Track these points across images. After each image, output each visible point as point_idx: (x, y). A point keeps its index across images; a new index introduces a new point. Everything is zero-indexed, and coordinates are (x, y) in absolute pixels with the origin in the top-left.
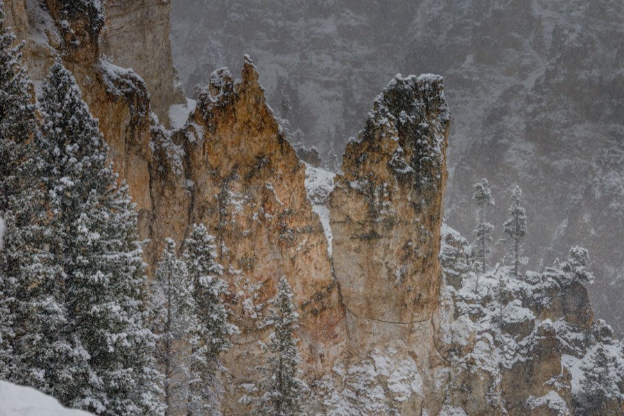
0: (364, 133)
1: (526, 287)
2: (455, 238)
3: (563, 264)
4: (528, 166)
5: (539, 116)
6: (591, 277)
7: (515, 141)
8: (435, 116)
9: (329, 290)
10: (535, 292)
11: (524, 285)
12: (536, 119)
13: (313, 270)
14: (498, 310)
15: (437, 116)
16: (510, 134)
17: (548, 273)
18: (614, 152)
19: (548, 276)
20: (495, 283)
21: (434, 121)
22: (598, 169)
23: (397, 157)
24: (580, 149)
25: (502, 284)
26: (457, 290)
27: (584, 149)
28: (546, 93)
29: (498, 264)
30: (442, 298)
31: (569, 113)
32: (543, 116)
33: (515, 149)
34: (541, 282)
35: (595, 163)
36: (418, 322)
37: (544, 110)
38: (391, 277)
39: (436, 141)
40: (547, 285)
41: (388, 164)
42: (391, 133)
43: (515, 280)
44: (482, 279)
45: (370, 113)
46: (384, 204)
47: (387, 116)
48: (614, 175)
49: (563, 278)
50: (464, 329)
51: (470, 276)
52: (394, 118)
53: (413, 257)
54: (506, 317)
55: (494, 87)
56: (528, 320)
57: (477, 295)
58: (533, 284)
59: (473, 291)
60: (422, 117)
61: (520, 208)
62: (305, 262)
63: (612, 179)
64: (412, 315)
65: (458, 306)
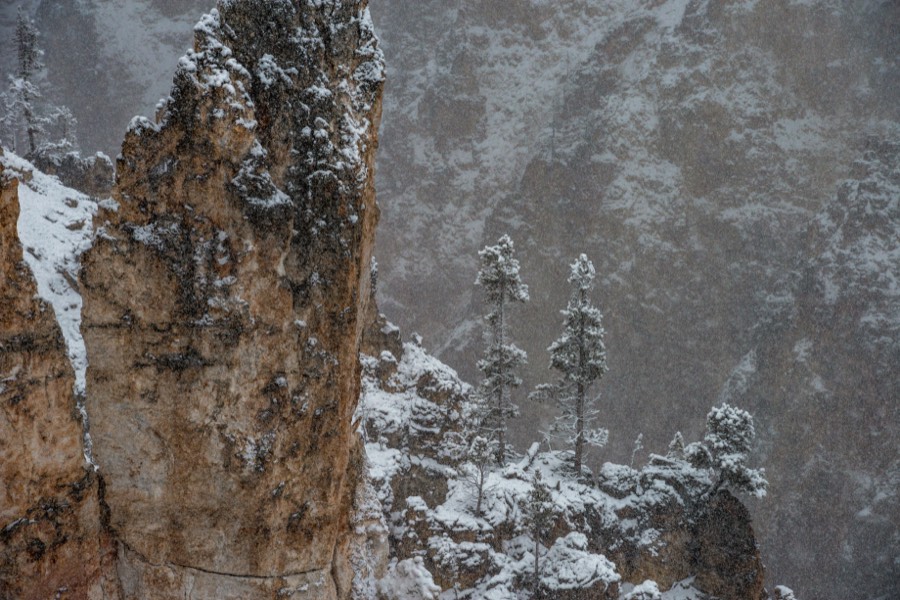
0: (170, 106)
1: (600, 503)
2: (442, 382)
3: (692, 449)
4: (663, 219)
5: (693, 97)
6: (760, 480)
7: (632, 159)
8: (347, 70)
9: (77, 493)
10: (622, 514)
11: (596, 496)
12: (687, 104)
13: (34, 443)
14: (529, 557)
15: (353, 72)
16: (621, 141)
17: (654, 470)
18: (873, 188)
19: (657, 476)
20: (523, 489)
21: (344, 83)
22: (832, 231)
23: (250, 169)
24: (792, 182)
25: (540, 494)
26: (432, 506)
27: (802, 180)
28: (710, 40)
29: (535, 446)
30: (360, 517)
31: (765, 91)
32: (701, 96)
33: (631, 179)
34: (639, 490)
35: (826, 214)
36: (296, 573)
37: (704, 80)
38: (231, 459)
39: (349, 133)
40: (652, 497)
41: (229, 186)
42: (237, 110)
43: (574, 484)
44: (494, 481)
45: (184, 59)
46: (218, 283)
47: (228, 68)
48: (874, 245)
49: (691, 480)
50: (411, 592)
51: (465, 474)
52: (244, 71)
53: (287, 412)
54: (547, 575)
55: (585, 23)
56: (601, 583)
57: (481, 521)
58: (620, 495)
59: (471, 509)
60: (314, 74)
61: (590, 310)
62: (15, 422)
63: (868, 256)
64: (283, 556)
65: (433, 546)
